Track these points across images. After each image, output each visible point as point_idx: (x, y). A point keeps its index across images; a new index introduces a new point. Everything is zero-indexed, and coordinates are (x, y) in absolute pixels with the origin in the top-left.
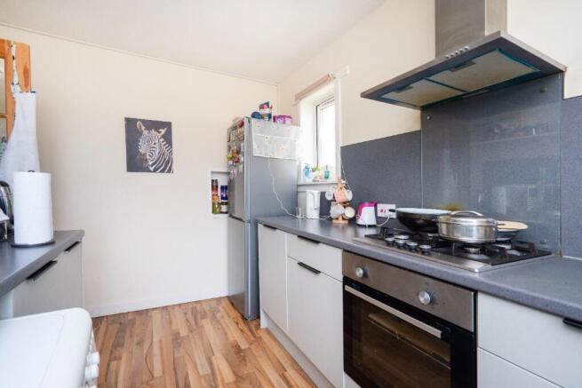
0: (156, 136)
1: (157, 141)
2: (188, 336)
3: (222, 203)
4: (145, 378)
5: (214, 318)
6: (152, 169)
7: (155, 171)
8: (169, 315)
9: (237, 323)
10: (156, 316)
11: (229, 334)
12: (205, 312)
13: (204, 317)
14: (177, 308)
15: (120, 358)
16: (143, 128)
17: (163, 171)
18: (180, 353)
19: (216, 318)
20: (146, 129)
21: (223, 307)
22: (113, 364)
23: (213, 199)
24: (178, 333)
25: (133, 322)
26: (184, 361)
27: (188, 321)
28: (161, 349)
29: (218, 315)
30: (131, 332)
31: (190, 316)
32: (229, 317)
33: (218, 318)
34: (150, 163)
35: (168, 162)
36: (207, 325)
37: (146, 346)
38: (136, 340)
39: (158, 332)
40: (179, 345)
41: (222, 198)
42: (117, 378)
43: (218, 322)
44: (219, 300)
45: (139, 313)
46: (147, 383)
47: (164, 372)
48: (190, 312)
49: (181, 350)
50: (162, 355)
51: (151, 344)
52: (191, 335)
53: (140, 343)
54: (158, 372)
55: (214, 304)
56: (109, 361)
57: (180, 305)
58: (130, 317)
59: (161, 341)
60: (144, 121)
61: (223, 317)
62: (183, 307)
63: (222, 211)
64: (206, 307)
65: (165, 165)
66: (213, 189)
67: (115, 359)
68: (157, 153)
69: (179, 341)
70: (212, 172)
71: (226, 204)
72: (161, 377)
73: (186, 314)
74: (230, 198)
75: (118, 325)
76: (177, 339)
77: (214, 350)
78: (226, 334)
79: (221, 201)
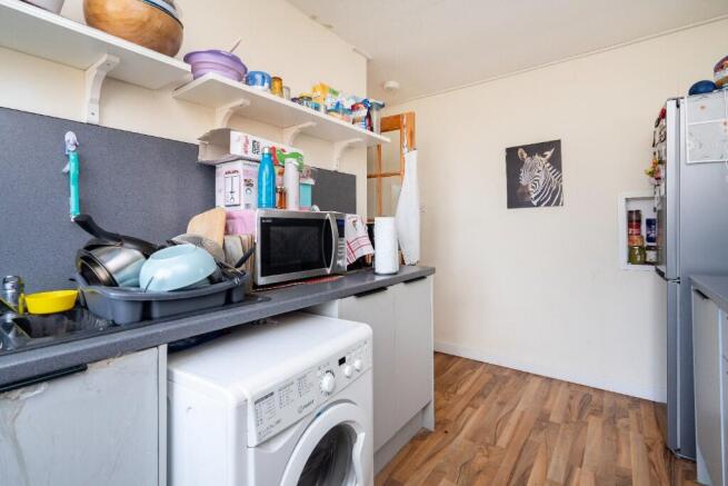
0: (540, 161)
1: (541, 168)
2: (559, 425)
3: (649, 248)
4: (488, 440)
5: (612, 421)
6: (535, 203)
7: (539, 204)
8: (550, 389)
9: (649, 449)
10: (534, 386)
11: (624, 455)
12: (602, 407)
13: (597, 412)
14: (563, 385)
15: (477, 408)
16: (525, 155)
17: (548, 204)
18: (538, 438)
19: (615, 423)
20: (529, 156)
21: (638, 415)
22: (469, 410)
23: (630, 240)
24: (549, 415)
25: (506, 379)
26: (537, 448)
27: (569, 406)
28: (519, 422)
29: (621, 422)
30: (500, 388)
31: (576, 403)
32: (641, 432)
33: (618, 425)
34: (533, 196)
35: (556, 191)
36: (594, 426)
37: (505, 410)
38: (499, 398)
39: (526, 402)
40: (541, 429)
41: (650, 239)
42: (465, 423)
43: (616, 430)
44: (636, 402)
45: (519, 373)
46: (487, 445)
47: (508, 445)
48: (579, 398)
49: (542, 435)
50: (516, 428)
51: (512, 411)
52: (562, 427)
53: (502, 404)
54: (503, 441)
55: (624, 403)
56: (467, 406)
57: (569, 384)
58: (506, 374)
59: (523, 413)
60: (525, 148)
61: (627, 427)
62: (573, 388)
63: (648, 260)
64: (607, 401)
65: (553, 197)
66: (630, 226)
67: (473, 406)
68: (541, 182)
69: (544, 424)
70: (627, 200)
71: (655, 248)
72: (502, 449)
73: (571, 398)
74: (659, 240)
75: (491, 376)
76: (543, 421)
77: (585, 462)
78: (618, 451)
79: (646, 244)
